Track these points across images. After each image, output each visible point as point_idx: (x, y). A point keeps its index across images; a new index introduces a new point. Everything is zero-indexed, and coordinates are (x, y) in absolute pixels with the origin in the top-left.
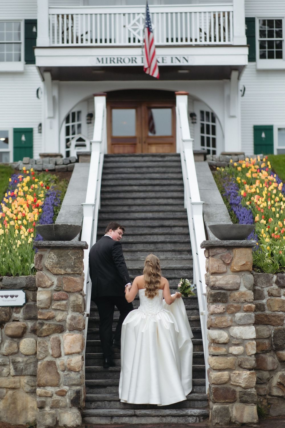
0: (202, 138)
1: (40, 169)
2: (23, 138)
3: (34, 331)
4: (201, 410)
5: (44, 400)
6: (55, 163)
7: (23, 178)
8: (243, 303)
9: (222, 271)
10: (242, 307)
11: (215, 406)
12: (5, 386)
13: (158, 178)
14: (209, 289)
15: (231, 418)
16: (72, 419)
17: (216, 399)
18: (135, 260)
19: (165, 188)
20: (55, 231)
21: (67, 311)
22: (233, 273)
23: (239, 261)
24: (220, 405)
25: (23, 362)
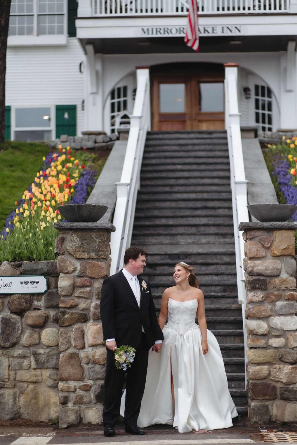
0: (257, 114)
1: (78, 147)
2: (66, 116)
3: (56, 320)
4: (239, 408)
5: (67, 395)
6: (94, 141)
7: (57, 157)
8: (284, 290)
9: (261, 256)
10: (283, 295)
11: (253, 404)
12: (26, 380)
13: (204, 156)
14: (247, 275)
15: (271, 416)
16: (97, 416)
17: (255, 395)
18: (174, 244)
19: (210, 167)
20: (78, 211)
21: (91, 299)
22: (274, 258)
23: (280, 244)
24: (259, 402)
25: (44, 354)
